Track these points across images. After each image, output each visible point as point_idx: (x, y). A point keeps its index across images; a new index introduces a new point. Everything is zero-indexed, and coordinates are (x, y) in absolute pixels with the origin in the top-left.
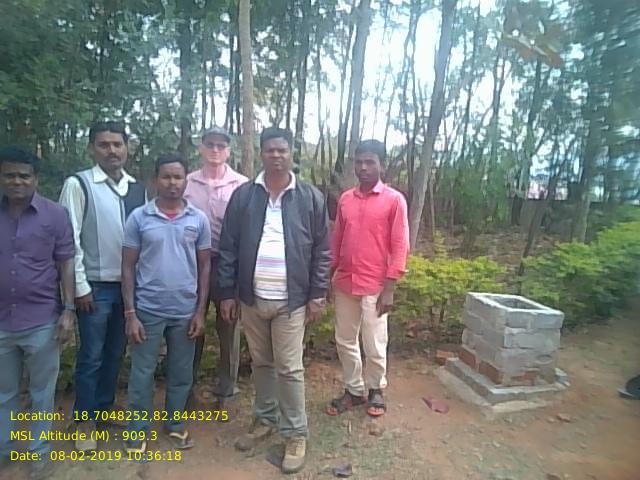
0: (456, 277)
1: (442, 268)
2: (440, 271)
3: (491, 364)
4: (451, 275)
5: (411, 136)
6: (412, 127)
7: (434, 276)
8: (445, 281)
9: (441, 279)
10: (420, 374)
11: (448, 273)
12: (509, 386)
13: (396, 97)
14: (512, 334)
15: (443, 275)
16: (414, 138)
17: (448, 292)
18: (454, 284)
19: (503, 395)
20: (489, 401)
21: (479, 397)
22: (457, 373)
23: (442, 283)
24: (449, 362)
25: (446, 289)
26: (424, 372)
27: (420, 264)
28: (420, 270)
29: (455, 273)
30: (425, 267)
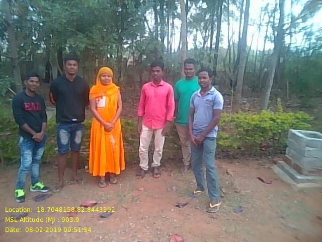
0: (286, 122)
1: (279, 117)
2: (278, 118)
3: (298, 164)
4: (283, 121)
7: (274, 120)
8: (280, 124)
9: (277, 123)
10: (264, 168)
11: (282, 119)
12: (307, 175)
14: (309, 151)
15: (278, 121)
18: (284, 125)
19: (303, 180)
20: (296, 182)
21: (291, 180)
22: (282, 168)
23: (278, 124)
24: (279, 163)
25: (280, 128)
26: (266, 167)
27: (267, 115)
28: (267, 118)
29: (285, 120)
30: (270, 116)
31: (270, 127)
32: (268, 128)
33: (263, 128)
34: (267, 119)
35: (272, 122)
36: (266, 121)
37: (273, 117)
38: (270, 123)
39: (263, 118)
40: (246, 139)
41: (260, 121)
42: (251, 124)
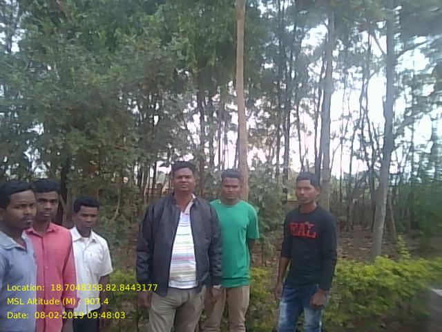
0: (420, 275)
1: (406, 267)
2: (405, 270)
4: (415, 274)
5: (370, 163)
6: (370, 157)
7: (399, 274)
8: (410, 279)
9: (406, 277)
11: (412, 272)
13: (356, 137)
15: (407, 274)
16: (373, 165)
17: (414, 289)
18: (418, 282)
23: (408, 281)
25: (412, 286)
27: (387, 264)
28: (387, 269)
29: (418, 272)
30: (390, 266)
31: (396, 285)
32: (393, 288)
33: (383, 287)
34: (387, 271)
35: (397, 276)
36: (386, 275)
37: (397, 267)
38: (395, 279)
39: (381, 270)
40: (359, 310)
41: (377, 276)
42: (363, 281)
